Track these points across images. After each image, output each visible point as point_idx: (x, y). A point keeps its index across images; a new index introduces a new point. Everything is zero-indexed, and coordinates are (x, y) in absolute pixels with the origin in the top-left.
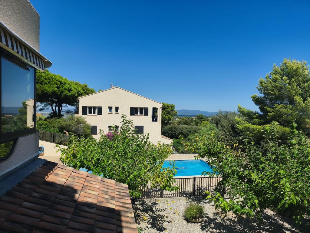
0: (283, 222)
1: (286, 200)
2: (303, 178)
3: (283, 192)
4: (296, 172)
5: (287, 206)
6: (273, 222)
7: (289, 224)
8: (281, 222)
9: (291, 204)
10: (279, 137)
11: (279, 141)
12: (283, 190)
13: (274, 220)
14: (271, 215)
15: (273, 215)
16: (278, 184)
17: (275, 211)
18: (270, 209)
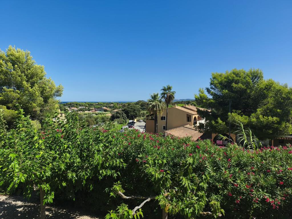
0: (15, 202)
1: (16, 181)
2: (30, 156)
3: (12, 175)
4: (24, 153)
5: (16, 186)
6: (6, 206)
7: (21, 201)
8: (14, 203)
9: (20, 182)
10: (6, 122)
11: (6, 126)
12: (12, 173)
13: (7, 204)
14: (3, 200)
15: (6, 199)
16: (7, 168)
17: (8, 195)
18: (3, 195)
